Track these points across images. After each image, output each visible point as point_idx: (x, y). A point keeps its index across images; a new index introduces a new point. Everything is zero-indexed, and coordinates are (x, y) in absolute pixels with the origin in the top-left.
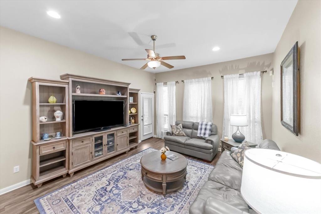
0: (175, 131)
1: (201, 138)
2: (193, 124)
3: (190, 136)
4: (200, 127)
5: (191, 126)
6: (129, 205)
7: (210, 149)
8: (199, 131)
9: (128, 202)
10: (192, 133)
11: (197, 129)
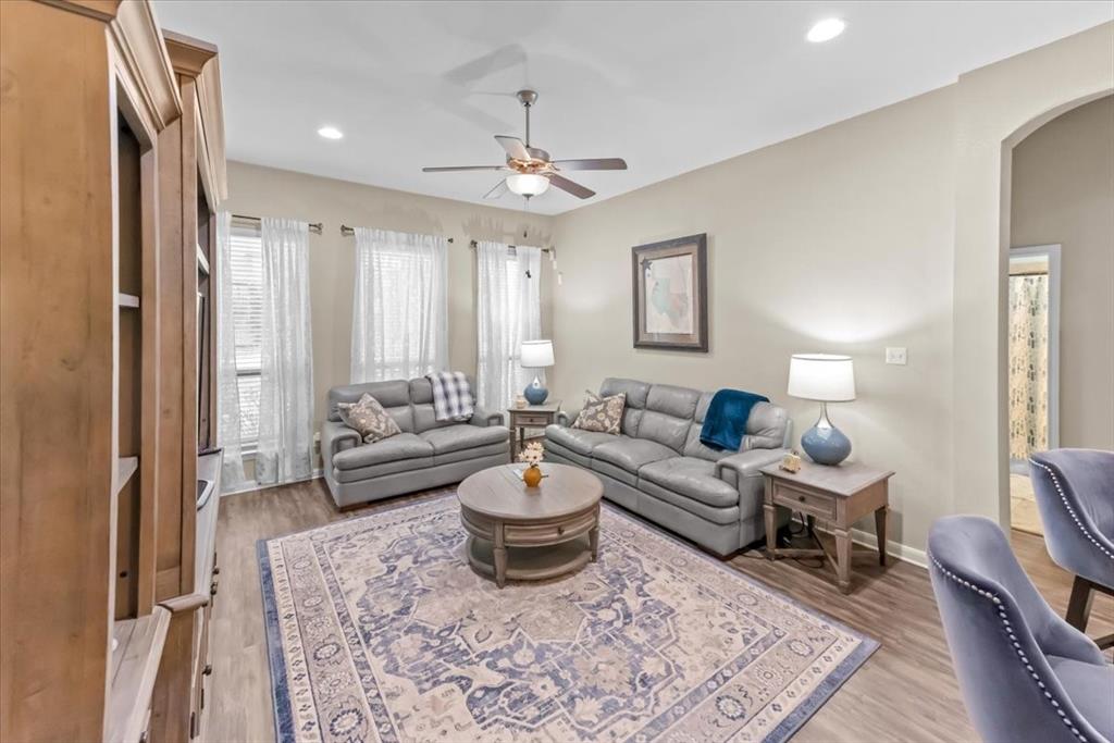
0: (374, 424)
1: (453, 422)
2: (410, 387)
3: (411, 428)
4: (438, 390)
5: (403, 394)
6: (602, 627)
7: (504, 441)
8: (441, 405)
9: (589, 629)
10: (414, 417)
11: (432, 401)
